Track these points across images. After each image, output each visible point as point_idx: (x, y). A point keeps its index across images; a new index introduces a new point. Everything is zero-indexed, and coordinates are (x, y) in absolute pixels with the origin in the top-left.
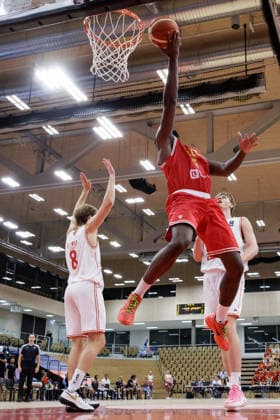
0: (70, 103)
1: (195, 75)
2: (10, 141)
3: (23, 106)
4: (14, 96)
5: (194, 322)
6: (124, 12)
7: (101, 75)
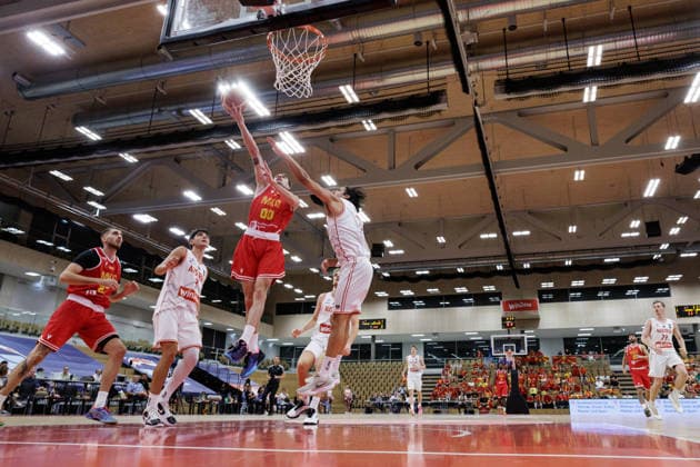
0: (252, 118)
1: (377, 92)
2: (191, 156)
3: (205, 120)
4: (197, 111)
5: (374, 337)
6: (307, 27)
7: (284, 91)
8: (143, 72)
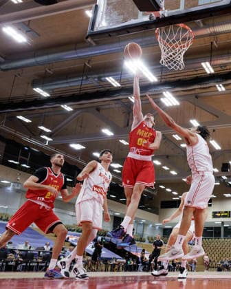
0: (146, 83)
1: (225, 66)
2: (107, 107)
3: (116, 84)
4: (111, 78)
5: (223, 223)
6: (181, 25)
7: (166, 65)
8: (77, 53)
